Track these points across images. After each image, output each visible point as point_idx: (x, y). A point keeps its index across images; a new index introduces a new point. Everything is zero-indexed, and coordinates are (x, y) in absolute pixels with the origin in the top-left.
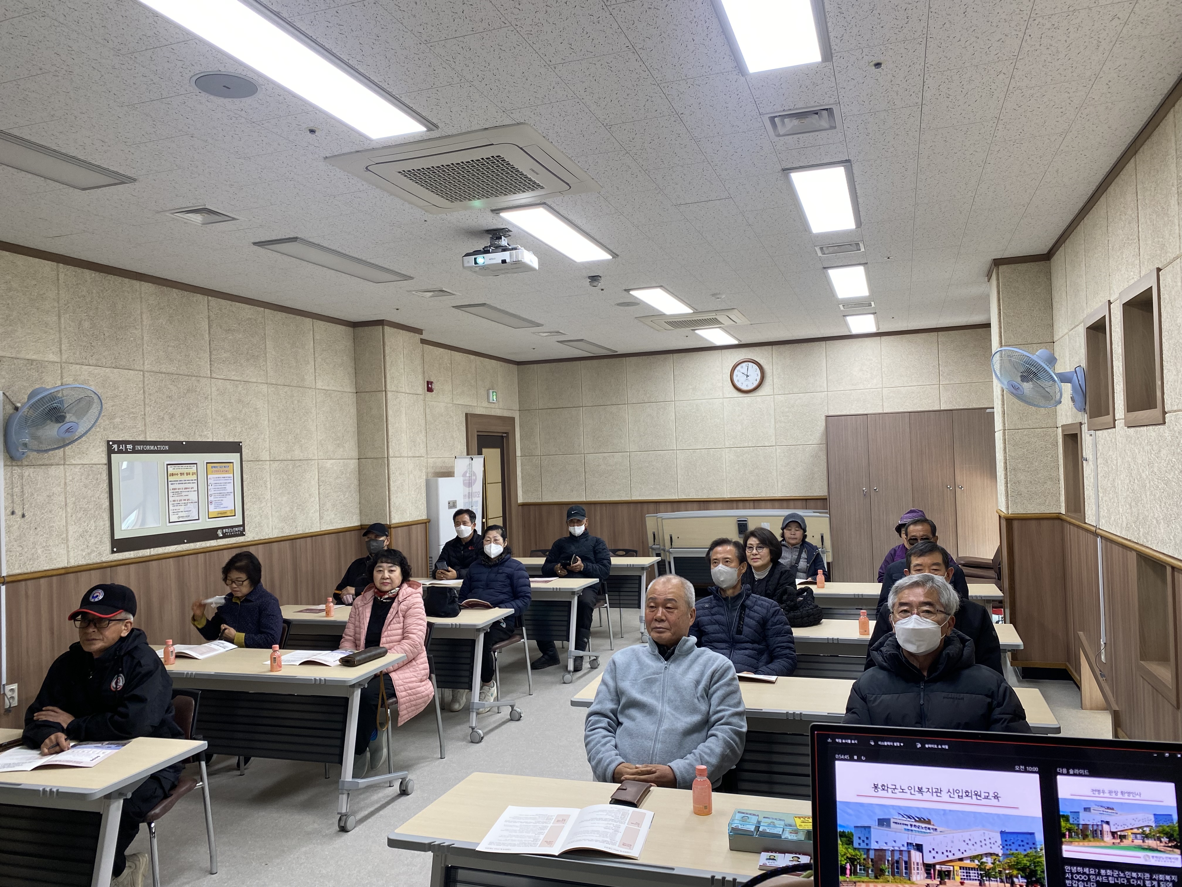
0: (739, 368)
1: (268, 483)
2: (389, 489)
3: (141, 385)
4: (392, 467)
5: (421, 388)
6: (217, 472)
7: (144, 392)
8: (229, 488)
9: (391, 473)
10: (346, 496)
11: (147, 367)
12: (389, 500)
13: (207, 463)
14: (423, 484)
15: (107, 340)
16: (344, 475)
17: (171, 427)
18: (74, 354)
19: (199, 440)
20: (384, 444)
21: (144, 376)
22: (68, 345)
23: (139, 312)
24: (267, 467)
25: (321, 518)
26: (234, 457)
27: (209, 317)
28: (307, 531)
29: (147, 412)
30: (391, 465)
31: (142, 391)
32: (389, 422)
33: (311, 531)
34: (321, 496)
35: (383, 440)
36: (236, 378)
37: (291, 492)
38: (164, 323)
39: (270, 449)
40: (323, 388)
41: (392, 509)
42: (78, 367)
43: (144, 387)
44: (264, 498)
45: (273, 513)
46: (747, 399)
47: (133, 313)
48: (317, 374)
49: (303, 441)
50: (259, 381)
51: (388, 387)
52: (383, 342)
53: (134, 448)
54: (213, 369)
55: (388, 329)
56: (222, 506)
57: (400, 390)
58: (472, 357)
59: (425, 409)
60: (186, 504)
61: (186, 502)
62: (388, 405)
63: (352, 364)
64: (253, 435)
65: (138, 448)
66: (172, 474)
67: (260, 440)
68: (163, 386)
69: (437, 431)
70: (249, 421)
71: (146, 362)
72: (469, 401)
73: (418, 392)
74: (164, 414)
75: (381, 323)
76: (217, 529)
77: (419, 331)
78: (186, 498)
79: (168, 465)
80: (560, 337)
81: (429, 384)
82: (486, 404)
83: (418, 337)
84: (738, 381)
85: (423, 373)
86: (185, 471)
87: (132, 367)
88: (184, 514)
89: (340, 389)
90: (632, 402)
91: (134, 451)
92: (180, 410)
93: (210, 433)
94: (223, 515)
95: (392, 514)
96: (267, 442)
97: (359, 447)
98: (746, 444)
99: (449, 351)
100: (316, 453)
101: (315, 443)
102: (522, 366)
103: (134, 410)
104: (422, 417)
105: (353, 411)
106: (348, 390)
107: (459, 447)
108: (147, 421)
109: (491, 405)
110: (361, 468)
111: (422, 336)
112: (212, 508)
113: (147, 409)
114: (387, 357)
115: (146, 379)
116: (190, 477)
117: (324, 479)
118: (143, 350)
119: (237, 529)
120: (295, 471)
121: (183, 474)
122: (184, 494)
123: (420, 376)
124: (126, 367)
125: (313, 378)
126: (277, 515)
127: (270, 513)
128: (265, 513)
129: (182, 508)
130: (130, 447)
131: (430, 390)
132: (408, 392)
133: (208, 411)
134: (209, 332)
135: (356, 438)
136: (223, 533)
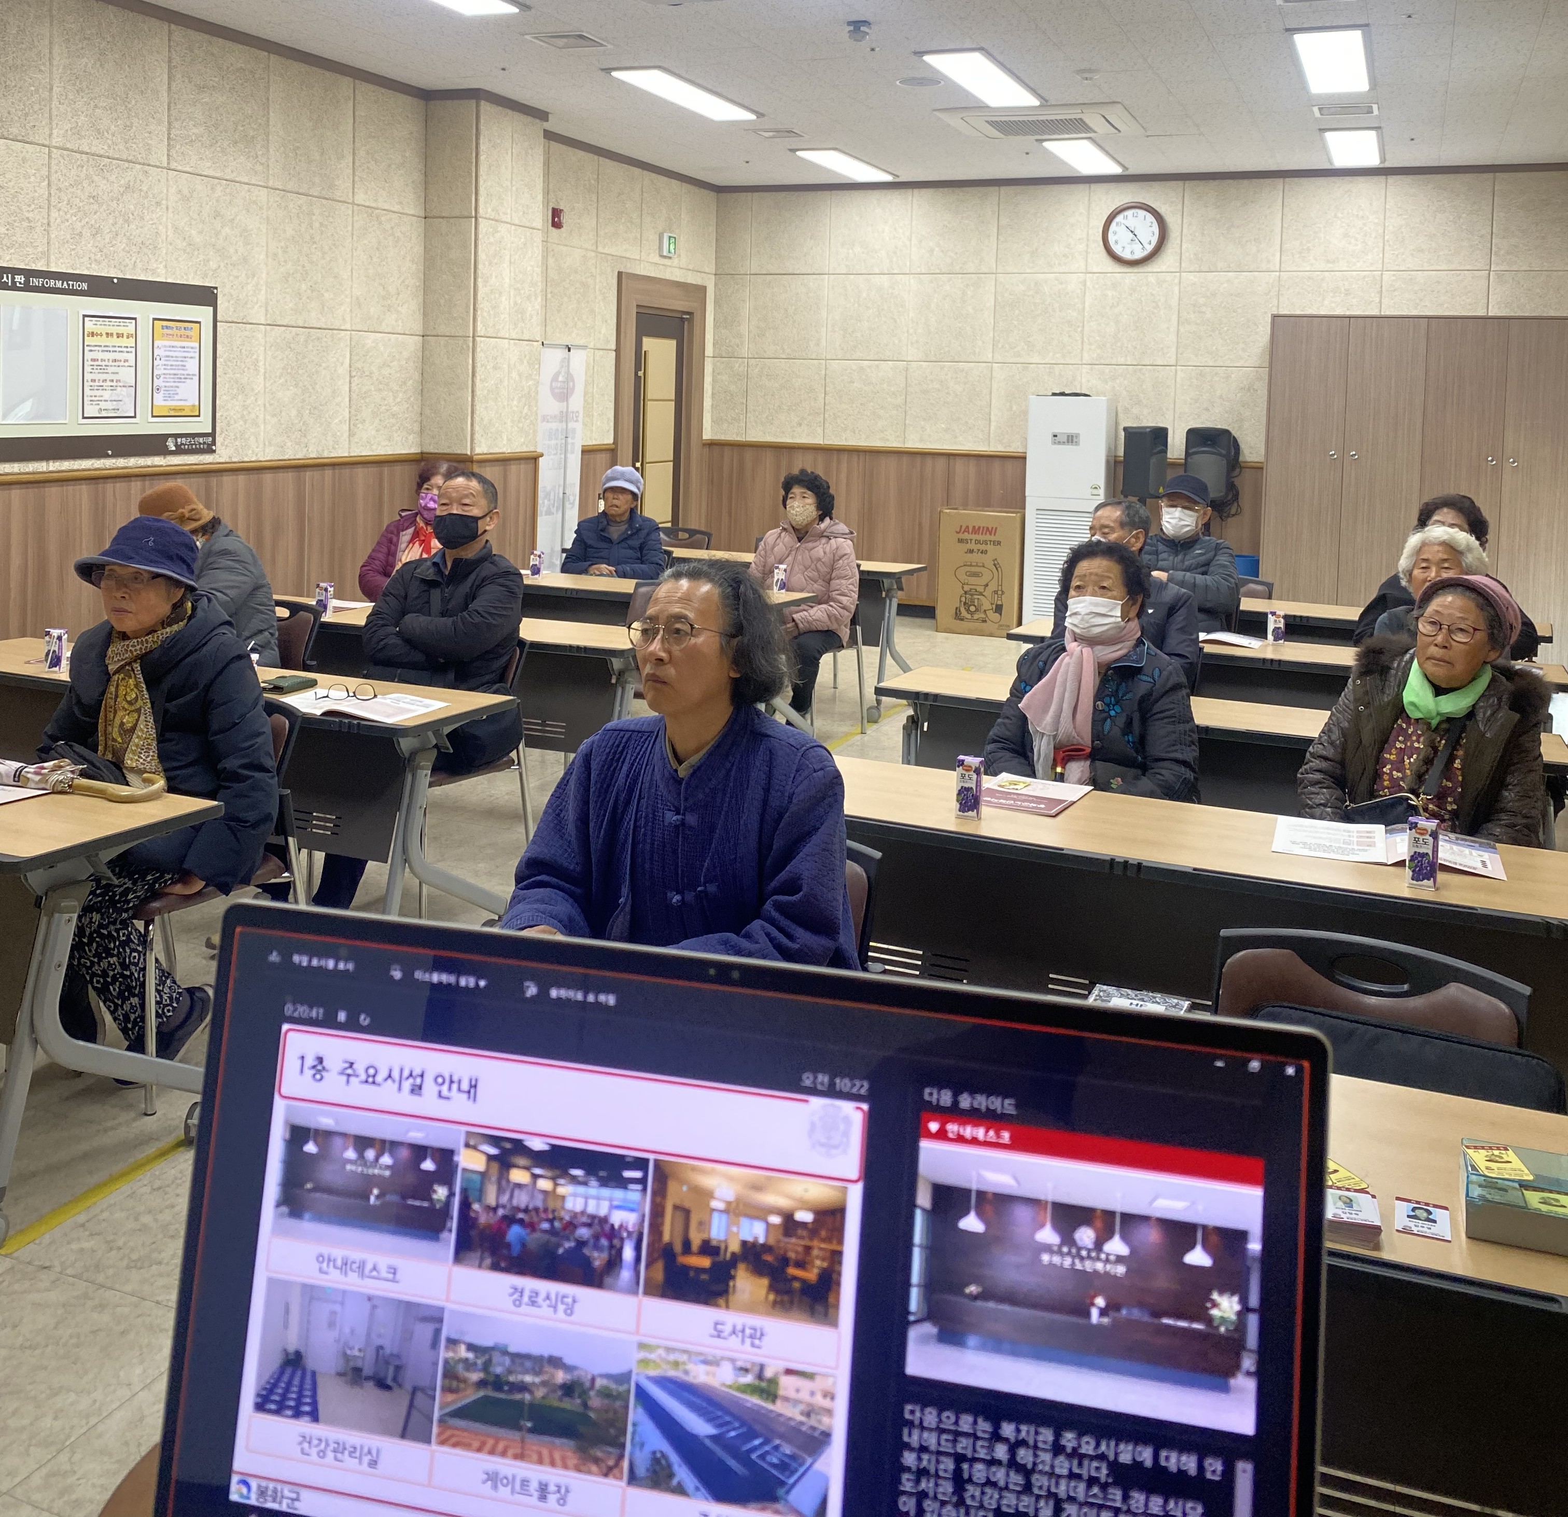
0: (1119, 218)
1: (261, 364)
2: (473, 392)
3: (44, 172)
4: (480, 355)
5: (539, 217)
6: (171, 336)
7: (49, 185)
8: (192, 366)
9: (478, 365)
10: (399, 400)
11: (56, 141)
12: (473, 412)
13: (154, 319)
16: (395, 363)
17: (94, 250)
19: (142, 277)
20: (468, 311)
21: (50, 157)
23: (47, 42)
24: (260, 336)
25: (351, 434)
26: (203, 313)
27: (170, 61)
28: (326, 455)
29: (52, 220)
30: (478, 350)
31: (46, 182)
32: (479, 273)
33: (332, 455)
34: (354, 396)
35: (468, 306)
36: (212, 173)
37: (301, 384)
38: (90, 65)
39: (267, 304)
40: (367, 204)
41: (477, 428)
43: (48, 177)
44: (253, 390)
45: (268, 417)
46: (1130, 276)
47: (38, 43)
48: (357, 178)
49: (326, 295)
50: (253, 181)
51: (481, 211)
52: (477, 129)
53: (27, 281)
54: (173, 152)
55: (485, 106)
56: (177, 397)
57: (504, 218)
58: (637, 171)
59: (545, 258)
60: (113, 388)
61: (114, 384)
62: (480, 243)
63: (421, 166)
64: (237, 277)
65: (35, 282)
66: (93, 334)
67: (250, 287)
68: (83, 176)
69: (566, 299)
70: (232, 250)
71: (55, 132)
72: (626, 250)
73: (534, 225)
74: (83, 227)
75: (475, 94)
76: (166, 436)
77: (541, 115)
78: (115, 377)
79: (84, 316)
80: (793, 142)
81: (556, 213)
82: (657, 259)
83: (538, 126)
84: (1116, 242)
85: (547, 192)
86: (115, 330)
87: (31, 139)
88: (109, 405)
89: (397, 208)
90: (918, 270)
91: (27, 288)
92: (111, 221)
93: (161, 266)
94: (177, 413)
95: (477, 436)
96: (263, 292)
97: (425, 315)
98: (1122, 360)
99: (596, 157)
100: (348, 318)
101: (348, 300)
102: (724, 195)
103: (30, 215)
104: (539, 270)
105: (419, 249)
106: (412, 212)
107: (603, 331)
108: (53, 236)
109: (666, 261)
110: (427, 352)
111: (547, 126)
112: (159, 400)
113: (54, 214)
114: (482, 158)
115: (53, 162)
116: (124, 342)
117: (359, 365)
118: (51, 109)
119: (201, 440)
120: (310, 347)
121: (112, 334)
122: (110, 370)
123: (540, 197)
124: (20, 138)
125: (350, 185)
126: (274, 420)
127: (261, 416)
128: (253, 416)
129: (107, 395)
130: (20, 279)
131: (557, 224)
132: (517, 222)
133: (161, 227)
134: (169, 88)
135: (421, 297)
136: (176, 445)
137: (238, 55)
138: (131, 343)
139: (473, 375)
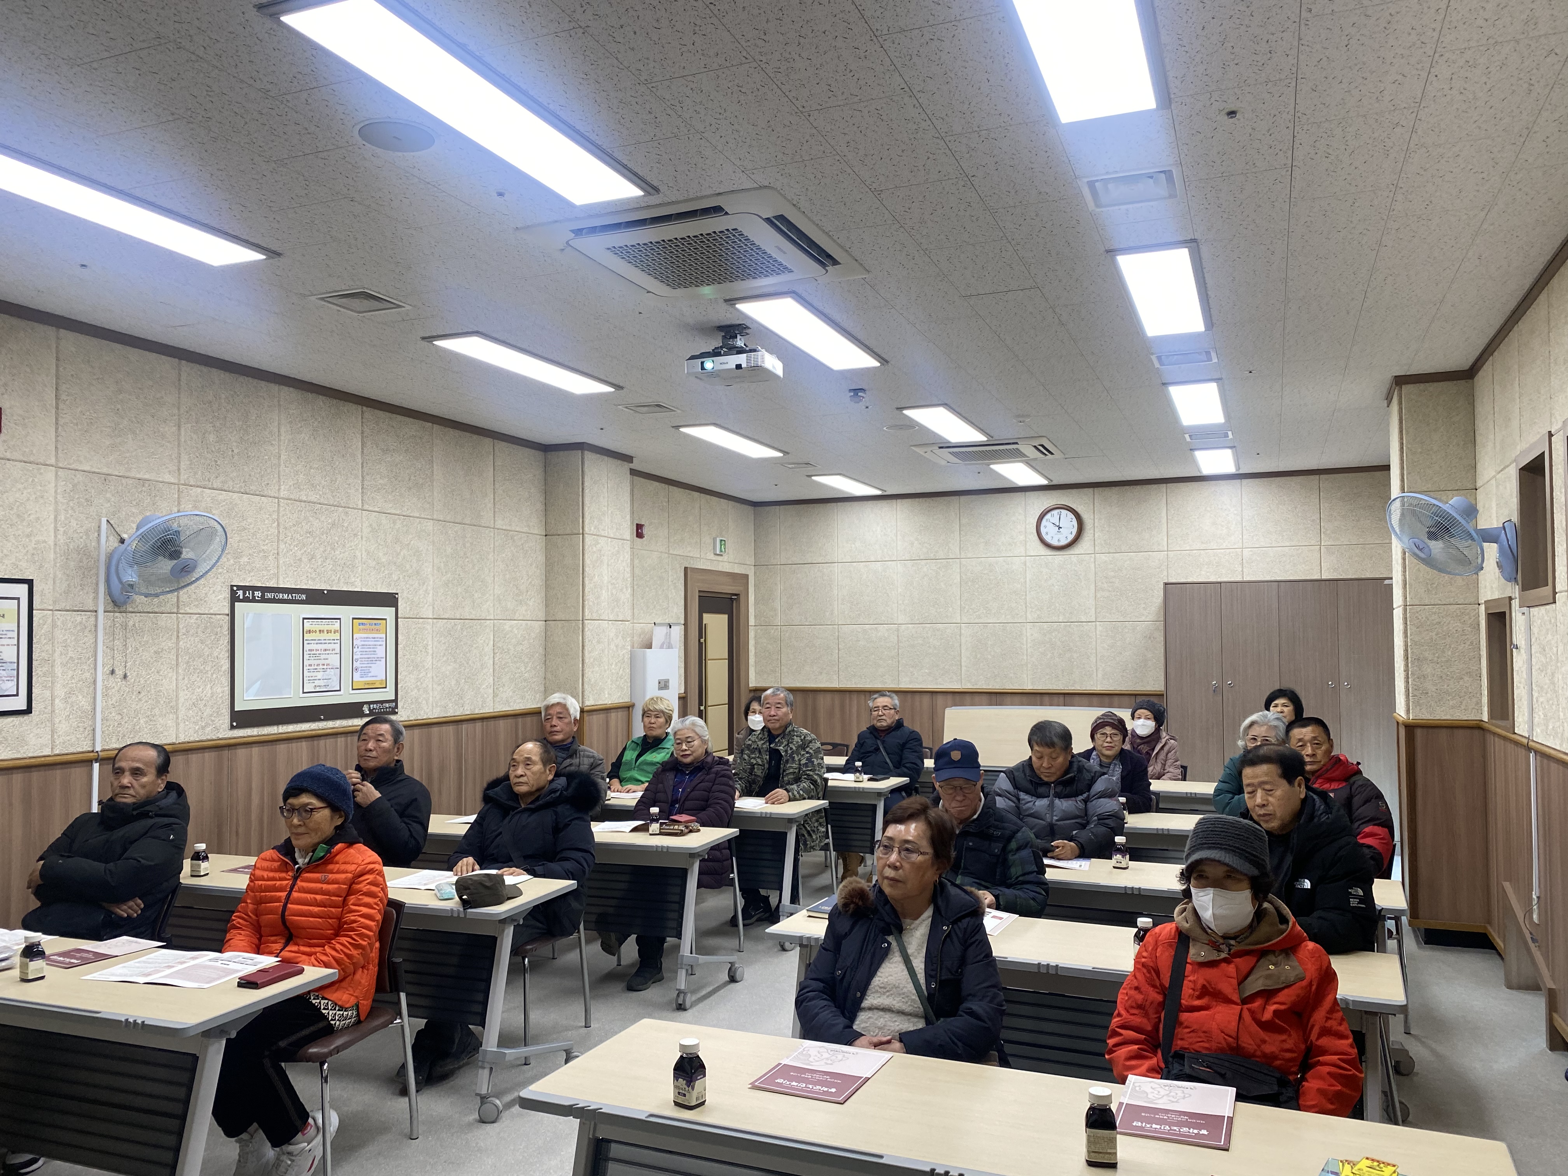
0: (1048, 516)
1: (430, 647)
2: (583, 660)
3: (275, 516)
4: (588, 633)
5: (628, 532)
6: (365, 631)
7: (278, 525)
8: (381, 652)
9: (587, 640)
10: (528, 668)
11: (283, 494)
12: (583, 675)
13: (353, 619)
14: (627, 656)
15: (236, 457)
16: (526, 642)
17: (310, 570)
18: (195, 473)
19: (345, 589)
20: (578, 602)
21: (279, 505)
22: (188, 463)
23: (276, 424)
24: (429, 627)
25: (495, 695)
26: (387, 613)
27: (362, 433)
28: (477, 712)
29: (280, 551)
30: (586, 629)
31: (276, 523)
32: (586, 574)
33: (482, 712)
34: (496, 667)
35: (578, 598)
36: (394, 511)
37: (458, 661)
38: (307, 438)
39: (434, 604)
40: (504, 528)
41: (586, 686)
42: (199, 490)
43: (278, 519)
44: (424, 666)
45: (435, 686)
46: (1058, 558)
47: (269, 425)
48: (496, 510)
49: (476, 595)
50: (422, 516)
51: (586, 529)
52: (582, 471)
53: (263, 596)
54: (366, 498)
55: (588, 455)
56: (370, 675)
57: (602, 533)
58: (696, 494)
59: (632, 560)
60: (324, 670)
61: (325, 667)
62: (586, 552)
63: (542, 499)
64: (412, 585)
65: (269, 595)
66: (310, 632)
67: (421, 592)
68: (302, 517)
69: (647, 589)
70: (408, 567)
71: (282, 487)
72: (689, 552)
73: (625, 537)
74: (302, 554)
75: (580, 446)
76: (362, 704)
77: (628, 458)
78: (326, 662)
79: (304, 619)
80: (810, 470)
81: (639, 527)
82: (712, 557)
83: (627, 466)
84: (1047, 533)
85: (632, 513)
86: (326, 628)
87: (266, 493)
88: (322, 683)
89: (525, 529)
90: (903, 558)
91: (263, 600)
92: (322, 549)
93: (358, 580)
94: (370, 687)
95: (586, 693)
96: (430, 595)
97: (547, 606)
98: (1055, 619)
99: (667, 486)
100: (492, 612)
101: (492, 598)
102: (760, 508)
103: (265, 548)
104: (628, 569)
105: (541, 558)
106: (536, 532)
107: (675, 610)
108: (281, 562)
109: (719, 558)
110: (549, 633)
111: (632, 466)
112: (357, 677)
113: (282, 546)
114: (587, 491)
115: (282, 509)
116: (332, 636)
117: (500, 645)
118: (279, 472)
119: (387, 705)
120: (465, 633)
121: (323, 631)
122: (322, 657)
123: (628, 517)
124: (258, 493)
125: (492, 515)
126: (440, 688)
127: (430, 686)
128: (424, 685)
129: (320, 675)
130: (258, 594)
131: (640, 535)
132: (612, 536)
133: (357, 552)
134: (362, 452)
135: (543, 594)
136: (370, 710)
137: (412, 427)
138: (337, 636)
139: (583, 648)
